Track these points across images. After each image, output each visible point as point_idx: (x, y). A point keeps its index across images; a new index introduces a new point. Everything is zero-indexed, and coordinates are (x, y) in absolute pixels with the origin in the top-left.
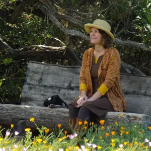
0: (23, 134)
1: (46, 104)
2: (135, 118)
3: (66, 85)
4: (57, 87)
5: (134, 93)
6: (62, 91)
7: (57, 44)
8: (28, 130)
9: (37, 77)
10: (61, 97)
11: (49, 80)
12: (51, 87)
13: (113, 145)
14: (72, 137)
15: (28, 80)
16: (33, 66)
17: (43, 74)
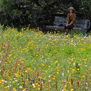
0: (54, 32)
1: (59, 26)
2: (79, 29)
3: (64, 21)
4: (62, 22)
5: (79, 23)
6: (63, 23)
7: (62, 12)
8: (55, 32)
9: (57, 20)
10: (63, 24)
11: (60, 21)
12: (60, 22)
13: (74, 35)
14: (65, 33)
15: (55, 20)
16: (56, 17)
17: (58, 19)
